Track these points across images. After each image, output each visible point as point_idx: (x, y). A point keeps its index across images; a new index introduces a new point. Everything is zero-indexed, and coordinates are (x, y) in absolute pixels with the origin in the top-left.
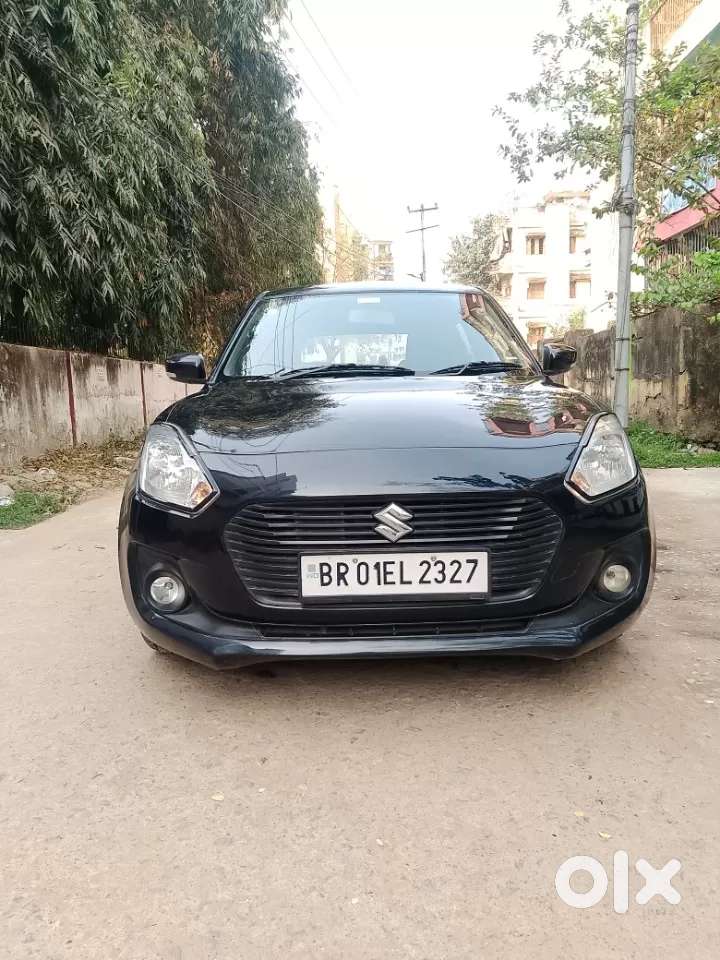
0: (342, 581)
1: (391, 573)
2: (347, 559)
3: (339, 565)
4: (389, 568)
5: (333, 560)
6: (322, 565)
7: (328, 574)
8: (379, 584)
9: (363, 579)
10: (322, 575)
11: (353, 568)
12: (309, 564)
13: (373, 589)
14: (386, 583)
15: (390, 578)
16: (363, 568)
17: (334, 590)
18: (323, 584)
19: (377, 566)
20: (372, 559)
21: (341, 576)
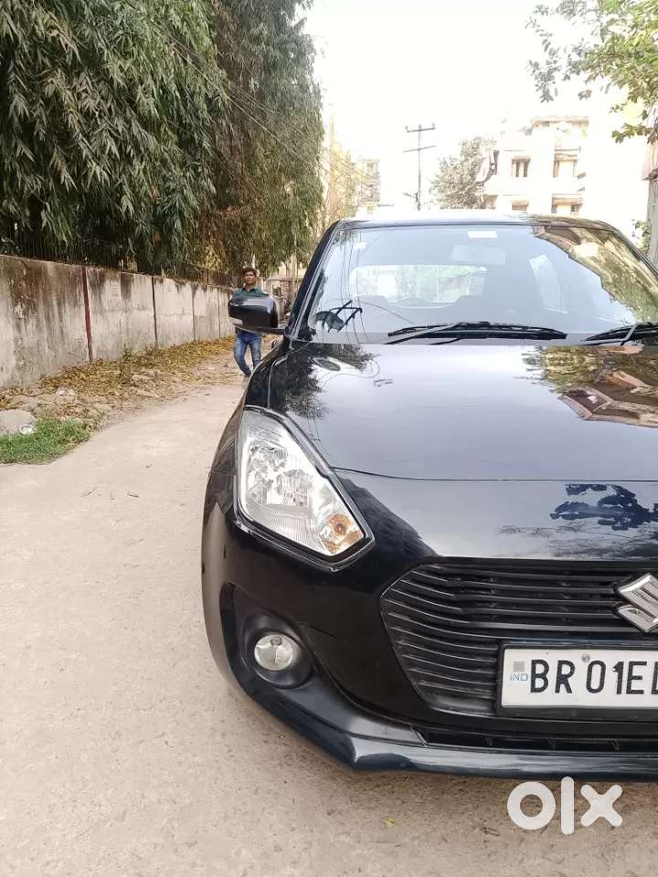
0: (562, 687)
1: (640, 678)
2: (574, 656)
3: (561, 663)
4: (637, 671)
5: (552, 657)
6: (534, 663)
7: (543, 676)
8: (619, 691)
9: (595, 685)
10: (534, 676)
11: (581, 669)
12: (516, 662)
13: (609, 698)
14: (629, 691)
15: (636, 685)
16: (597, 669)
17: (551, 698)
18: (534, 690)
19: (619, 667)
20: (610, 657)
21: (562, 680)
